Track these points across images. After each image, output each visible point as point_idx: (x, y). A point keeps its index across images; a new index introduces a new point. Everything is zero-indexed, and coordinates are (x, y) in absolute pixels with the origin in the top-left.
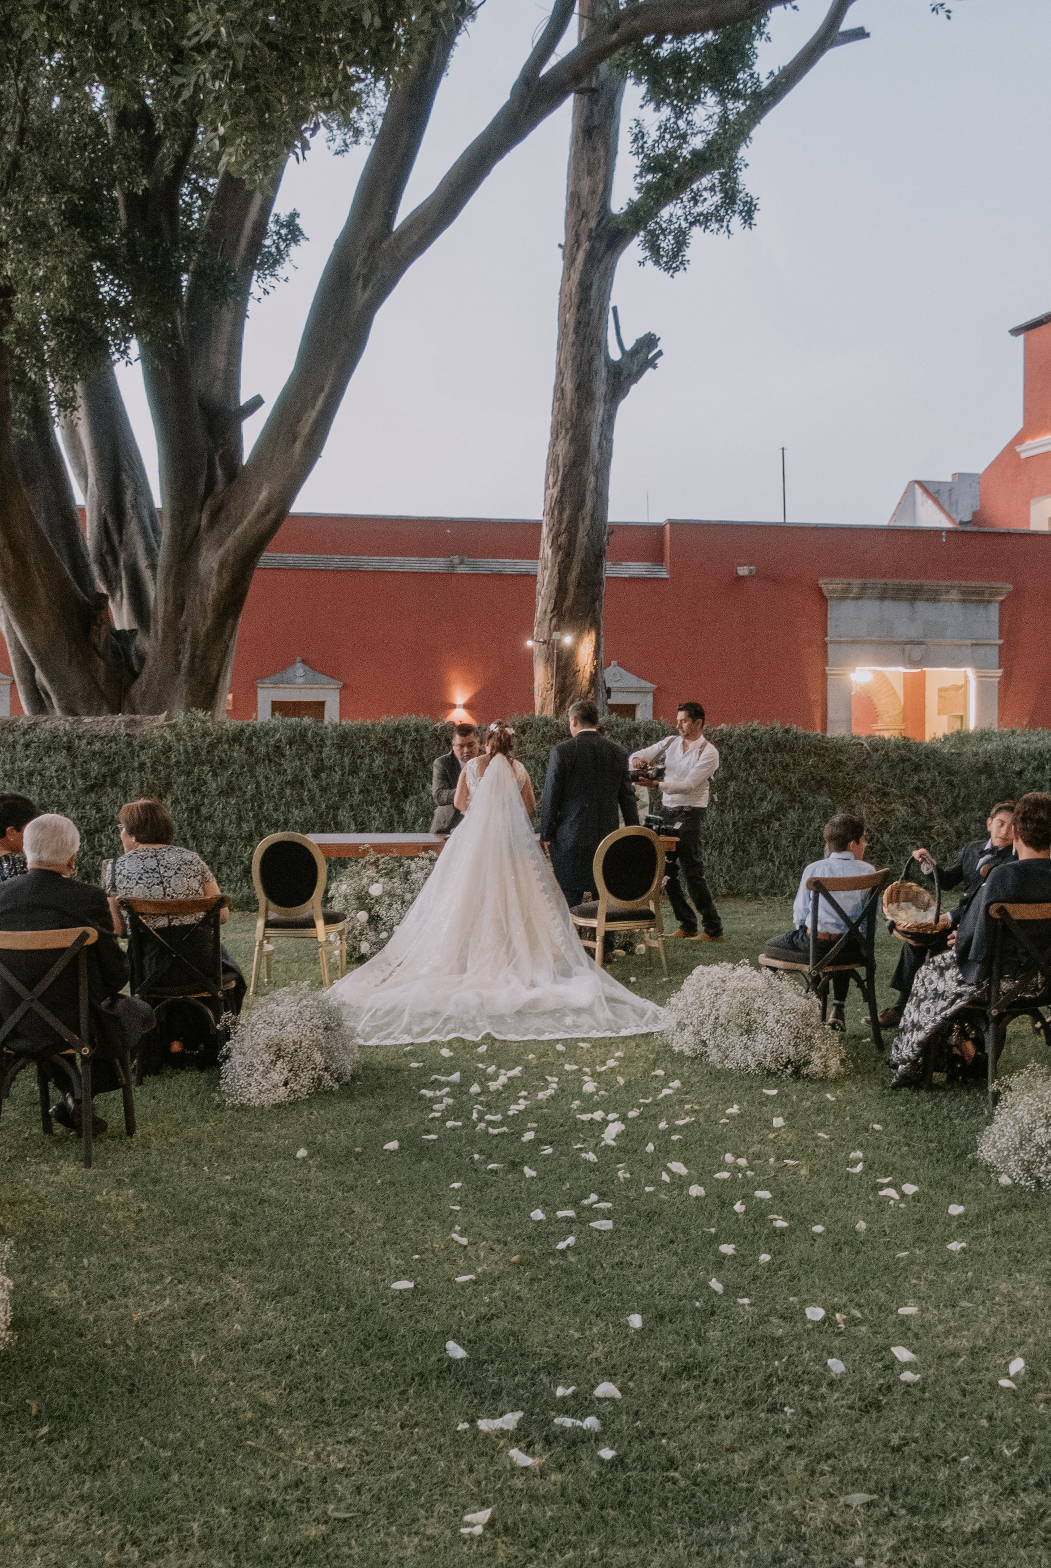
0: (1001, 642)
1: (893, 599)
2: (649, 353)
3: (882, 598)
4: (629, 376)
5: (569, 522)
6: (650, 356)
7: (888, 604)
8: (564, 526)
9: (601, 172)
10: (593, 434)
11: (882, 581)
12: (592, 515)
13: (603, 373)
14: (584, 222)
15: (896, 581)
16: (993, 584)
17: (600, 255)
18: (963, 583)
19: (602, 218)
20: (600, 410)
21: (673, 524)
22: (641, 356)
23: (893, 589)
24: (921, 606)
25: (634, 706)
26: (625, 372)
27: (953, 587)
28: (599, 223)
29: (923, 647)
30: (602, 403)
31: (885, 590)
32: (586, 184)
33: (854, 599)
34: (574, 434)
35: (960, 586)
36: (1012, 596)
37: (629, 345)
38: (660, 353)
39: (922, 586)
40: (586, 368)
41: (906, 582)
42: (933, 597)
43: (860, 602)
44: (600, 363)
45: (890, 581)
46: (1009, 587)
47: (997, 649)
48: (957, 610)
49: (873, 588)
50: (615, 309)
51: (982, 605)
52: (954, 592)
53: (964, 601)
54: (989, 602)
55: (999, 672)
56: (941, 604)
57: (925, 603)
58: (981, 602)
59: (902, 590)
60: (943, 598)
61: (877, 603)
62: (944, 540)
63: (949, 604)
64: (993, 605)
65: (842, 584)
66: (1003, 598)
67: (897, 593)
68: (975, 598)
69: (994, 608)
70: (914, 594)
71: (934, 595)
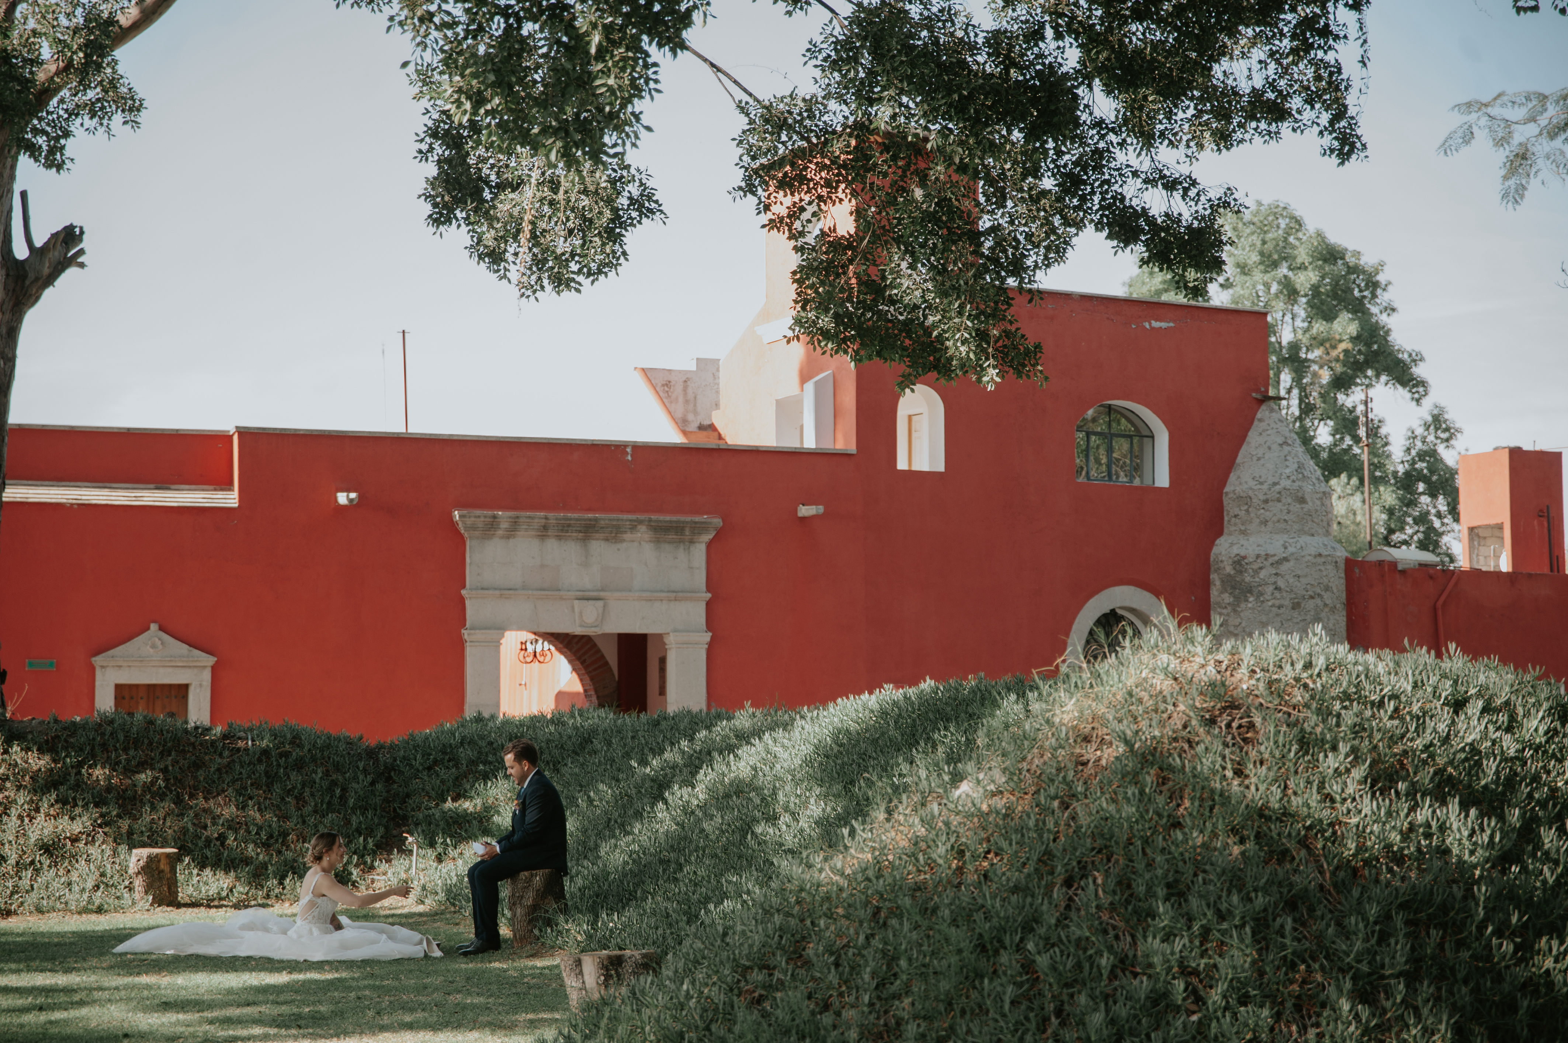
0: (709, 595)
1: (559, 538)
2: (68, 250)
3: (543, 535)
4: (37, 279)
6: (72, 253)
7: (551, 544)
11: (540, 514)
15: (559, 514)
16: (697, 519)
18: (654, 517)
21: (245, 434)
22: (52, 255)
23: (559, 525)
25: (186, 686)
26: (31, 276)
27: (641, 522)
29: (600, 604)
31: (545, 528)
33: (502, 537)
35: (650, 520)
36: (720, 534)
37: (39, 241)
39: (596, 520)
41: (574, 515)
42: (614, 534)
43: (512, 541)
45: (551, 515)
46: (718, 522)
47: (703, 605)
48: (648, 551)
50: (24, 195)
51: (682, 546)
52: (643, 528)
53: (657, 541)
54: (692, 542)
55: (707, 637)
56: (625, 545)
57: (603, 543)
58: (681, 541)
59: (569, 525)
60: (628, 536)
61: (536, 542)
62: (629, 458)
63: (636, 544)
64: (697, 545)
65: (485, 517)
66: (711, 537)
67: (562, 531)
68: (672, 536)
69: (699, 550)
70: (587, 531)
71: (614, 532)
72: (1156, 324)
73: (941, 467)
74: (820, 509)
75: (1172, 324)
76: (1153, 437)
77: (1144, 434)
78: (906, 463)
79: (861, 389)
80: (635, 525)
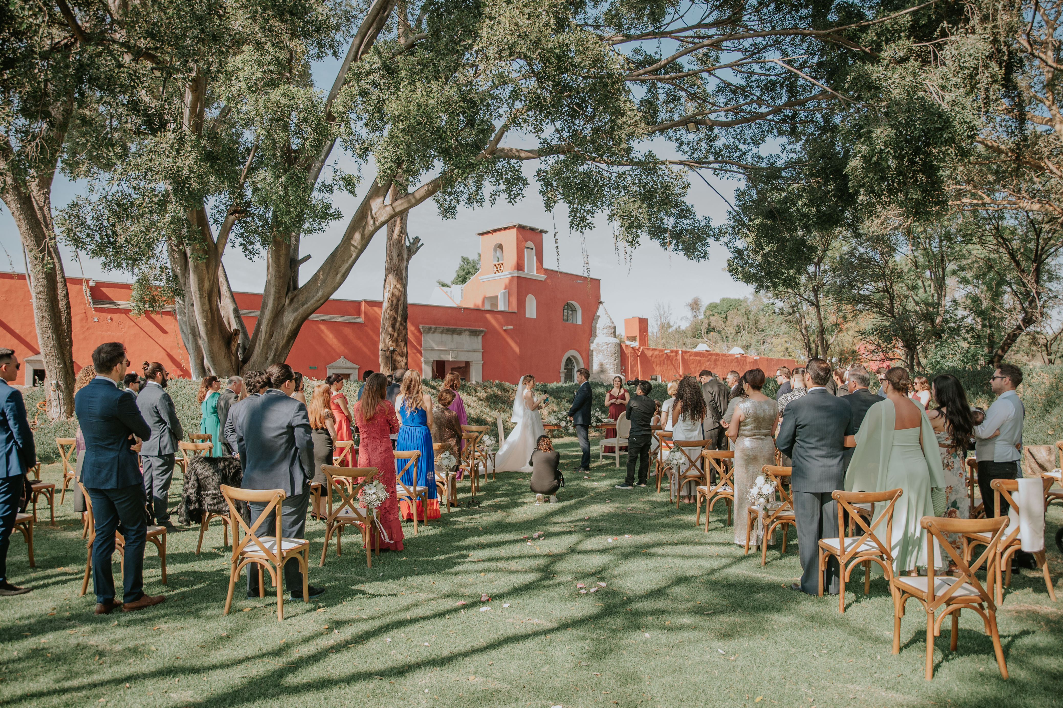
0: (483, 350)
3: (442, 333)
4: (412, 252)
7: (444, 335)
11: (442, 327)
13: (405, 252)
15: (447, 327)
16: (480, 329)
22: (416, 245)
23: (446, 330)
24: (455, 336)
25: (350, 374)
29: (456, 352)
30: (406, 263)
31: (443, 330)
35: (469, 329)
37: (411, 241)
39: (456, 329)
40: (400, 249)
41: (450, 327)
43: (434, 334)
44: (405, 248)
45: (445, 327)
46: (485, 330)
47: (481, 353)
49: (439, 329)
51: (476, 339)
52: (467, 331)
53: (470, 335)
54: (478, 335)
55: (482, 361)
56: (462, 336)
58: (476, 335)
59: (449, 330)
60: (463, 333)
61: (440, 335)
62: (463, 312)
64: (480, 336)
65: (428, 327)
66: (483, 334)
68: (474, 334)
69: (480, 338)
70: (453, 332)
71: (460, 332)
72: (579, 281)
73: (535, 317)
74: (513, 327)
75: (582, 282)
76: (576, 311)
77: (574, 310)
78: (528, 315)
79: (518, 295)
80: (465, 330)
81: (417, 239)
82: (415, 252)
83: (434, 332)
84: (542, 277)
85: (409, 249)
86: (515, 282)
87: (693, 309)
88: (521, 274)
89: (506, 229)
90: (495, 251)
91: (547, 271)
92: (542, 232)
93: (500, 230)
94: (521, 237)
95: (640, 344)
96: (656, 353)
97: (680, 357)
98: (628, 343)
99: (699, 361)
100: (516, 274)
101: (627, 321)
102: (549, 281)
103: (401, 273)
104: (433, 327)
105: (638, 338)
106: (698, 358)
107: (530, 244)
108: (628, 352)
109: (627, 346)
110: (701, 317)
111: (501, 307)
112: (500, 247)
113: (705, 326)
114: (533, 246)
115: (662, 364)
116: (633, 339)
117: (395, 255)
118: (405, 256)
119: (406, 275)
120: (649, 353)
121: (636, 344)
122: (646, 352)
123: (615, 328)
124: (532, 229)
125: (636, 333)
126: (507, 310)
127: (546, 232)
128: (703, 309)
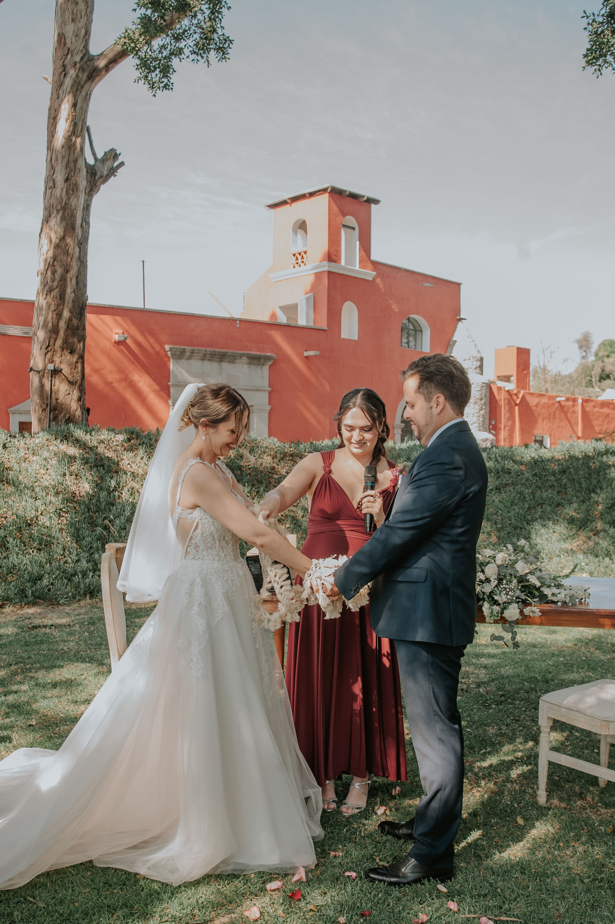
0: (270, 389)
1: (210, 360)
2: (114, 162)
3: (203, 359)
4: (101, 177)
5: (60, 281)
6: (115, 164)
7: (206, 363)
8: (56, 284)
9: (83, 21)
10: (77, 215)
11: (203, 349)
12: (77, 277)
13: (84, 172)
14: (69, 56)
15: (211, 349)
16: (267, 355)
17: (83, 82)
18: (249, 353)
19: (84, 56)
20: (82, 197)
22: (109, 163)
23: (210, 354)
24: (225, 365)
26: (98, 174)
27: (244, 355)
28: (82, 59)
30: (84, 194)
31: (205, 355)
32: (70, 29)
33: (186, 359)
34: (64, 214)
35: (248, 355)
36: (275, 362)
37: (99, 155)
38: (122, 164)
39: (226, 352)
40: (72, 165)
41: (218, 350)
43: (190, 361)
44: (81, 164)
45: (208, 349)
46: (275, 356)
47: (267, 394)
48: (245, 368)
49: (198, 353)
51: (259, 367)
52: (244, 358)
53: (250, 364)
54: (263, 365)
55: (269, 407)
56: (236, 365)
57: (227, 364)
58: (259, 364)
59: (215, 355)
60: (238, 361)
61: (200, 362)
62: (238, 326)
63: (241, 365)
64: (265, 366)
65: (180, 349)
66: (271, 363)
67: (212, 357)
68: (256, 362)
69: (266, 369)
70: (222, 357)
71: (232, 359)
72: (427, 285)
73: (356, 338)
74: (318, 353)
75: (432, 285)
76: (422, 331)
77: (418, 330)
78: (345, 334)
79: (329, 302)
80: (241, 356)
81: (112, 154)
82: (106, 179)
83: (190, 358)
84: (369, 274)
85: (92, 172)
86: (325, 280)
87: (581, 347)
88: (334, 268)
89: (312, 194)
90: (295, 232)
91: (376, 265)
92: (370, 201)
93: (303, 197)
94: (335, 208)
95: (518, 387)
96: (544, 400)
97: (579, 409)
98: (500, 384)
99: (607, 416)
100: (326, 267)
101: (498, 353)
102: (378, 281)
103: (73, 216)
104: (188, 348)
105: (514, 379)
106: (605, 410)
107: (350, 220)
108: (501, 398)
109: (499, 389)
110: (592, 358)
111: (302, 321)
112: (302, 226)
113: (597, 372)
114: (356, 225)
115: (551, 417)
116: (507, 379)
117: (60, 178)
118: (83, 183)
119: (86, 221)
120: (533, 401)
121: (511, 386)
122: (529, 398)
123: (481, 359)
124: (354, 196)
125: (512, 370)
126: (311, 324)
127: (376, 202)
128: (594, 348)
